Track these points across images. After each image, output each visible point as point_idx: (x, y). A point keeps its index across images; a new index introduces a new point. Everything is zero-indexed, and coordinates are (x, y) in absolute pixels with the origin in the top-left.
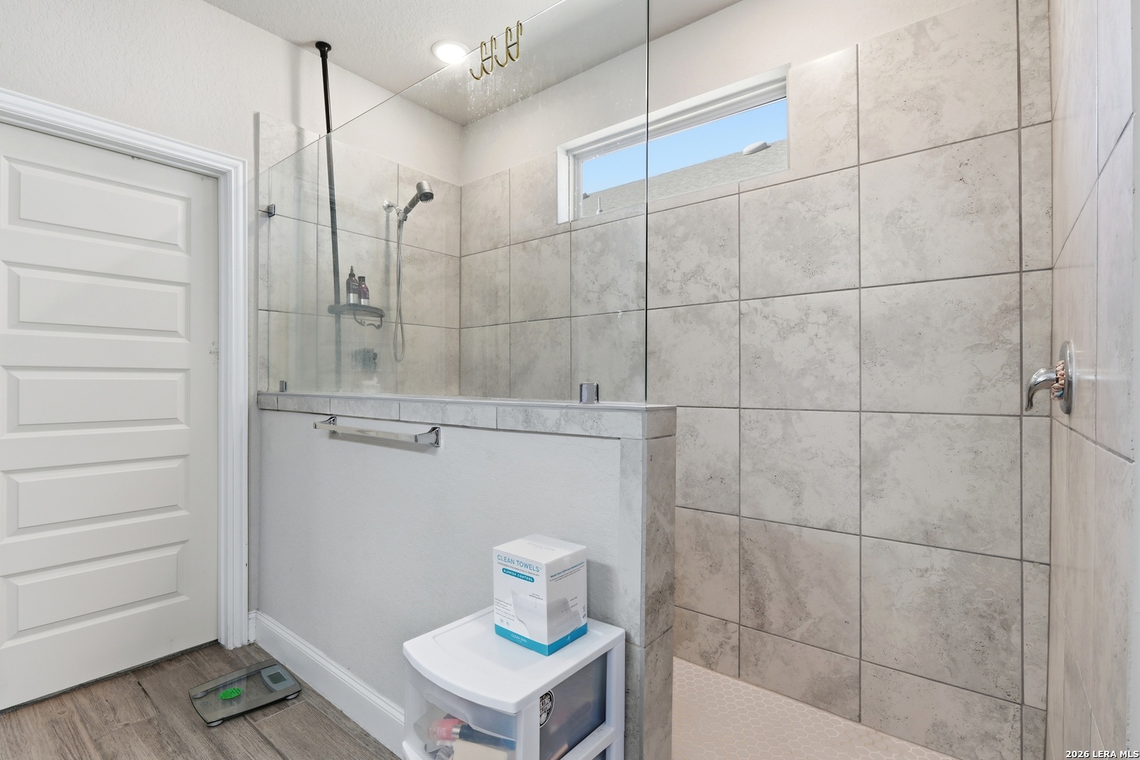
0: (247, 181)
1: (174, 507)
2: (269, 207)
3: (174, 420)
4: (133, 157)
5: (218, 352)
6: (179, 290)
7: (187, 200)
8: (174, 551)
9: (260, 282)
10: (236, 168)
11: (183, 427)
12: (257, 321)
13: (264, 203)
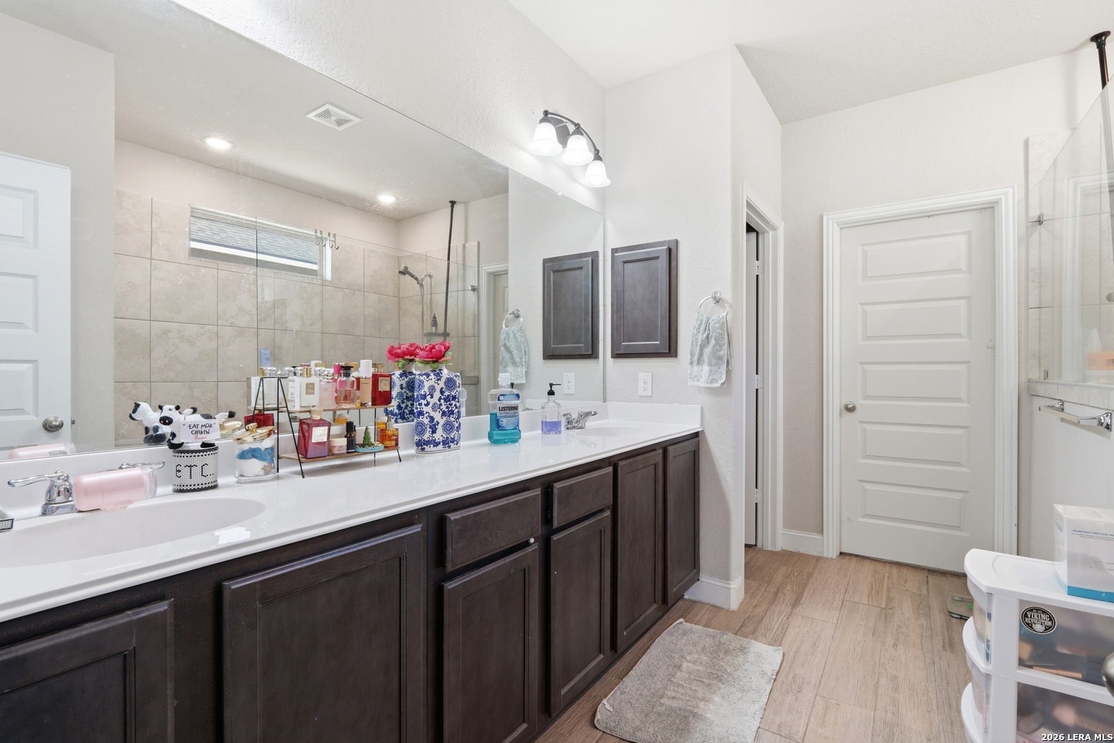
0: (1016, 201)
1: (958, 464)
2: (1039, 217)
3: (959, 400)
4: (929, 217)
5: (994, 347)
6: (963, 303)
7: (969, 233)
8: (958, 496)
9: (1030, 283)
10: (1006, 194)
11: (965, 405)
12: (1028, 319)
13: (1034, 214)
